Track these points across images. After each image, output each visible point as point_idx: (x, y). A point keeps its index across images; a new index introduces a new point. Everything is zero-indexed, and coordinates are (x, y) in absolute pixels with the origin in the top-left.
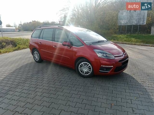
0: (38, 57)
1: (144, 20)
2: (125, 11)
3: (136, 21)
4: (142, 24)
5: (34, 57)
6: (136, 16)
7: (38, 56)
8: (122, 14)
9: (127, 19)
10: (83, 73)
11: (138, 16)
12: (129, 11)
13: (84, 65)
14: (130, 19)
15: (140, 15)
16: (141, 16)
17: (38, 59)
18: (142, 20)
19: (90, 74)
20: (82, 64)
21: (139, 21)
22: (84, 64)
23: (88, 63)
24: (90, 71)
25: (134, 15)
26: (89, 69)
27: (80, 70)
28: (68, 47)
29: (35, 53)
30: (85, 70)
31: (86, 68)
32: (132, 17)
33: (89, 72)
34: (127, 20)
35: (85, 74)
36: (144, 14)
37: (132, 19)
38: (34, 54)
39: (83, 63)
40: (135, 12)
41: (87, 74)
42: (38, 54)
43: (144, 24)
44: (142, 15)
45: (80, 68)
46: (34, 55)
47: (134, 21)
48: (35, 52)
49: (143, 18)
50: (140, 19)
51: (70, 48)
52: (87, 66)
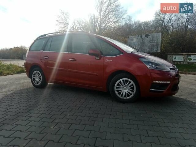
0: (40, 79)
1: (158, 47)
2: (135, 37)
3: (149, 48)
4: (156, 52)
5: (33, 81)
6: (148, 42)
7: (40, 77)
8: (132, 40)
9: (138, 46)
10: (122, 96)
11: (151, 43)
12: (140, 37)
13: (124, 83)
14: (142, 46)
15: (153, 41)
16: (154, 43)
17: (40, 82)
18: (156, 47)
19: (133, 96)
20: (120, 82)
21: (152, 49)
22: (123, 81)
23: (129, 80)
24: (133, 92)
25: (146, 41)
26: (130, 88)
27: (117, 91)
28: (97, 58)
29: (34, 73)
30: (126, 91)
31: (126, 87)
32: (144, 44)
33: (131, 94)
34: (138, 48)
35: (125, 96)
36: (157, 40)
37: (143, 46)
38: (33, 75)
39: (121, 80)
40: (147, 38)
41: (127, 97)
42: (41, 75)
43: (158, 52)
44: (155, 41)
45: (117, 88)
46: (33, 77)
47: (146, 48)
48: (36, 71)
49: (157, 45)
50: (153, 46)
51: (100, 59)
52: (127, 85)
